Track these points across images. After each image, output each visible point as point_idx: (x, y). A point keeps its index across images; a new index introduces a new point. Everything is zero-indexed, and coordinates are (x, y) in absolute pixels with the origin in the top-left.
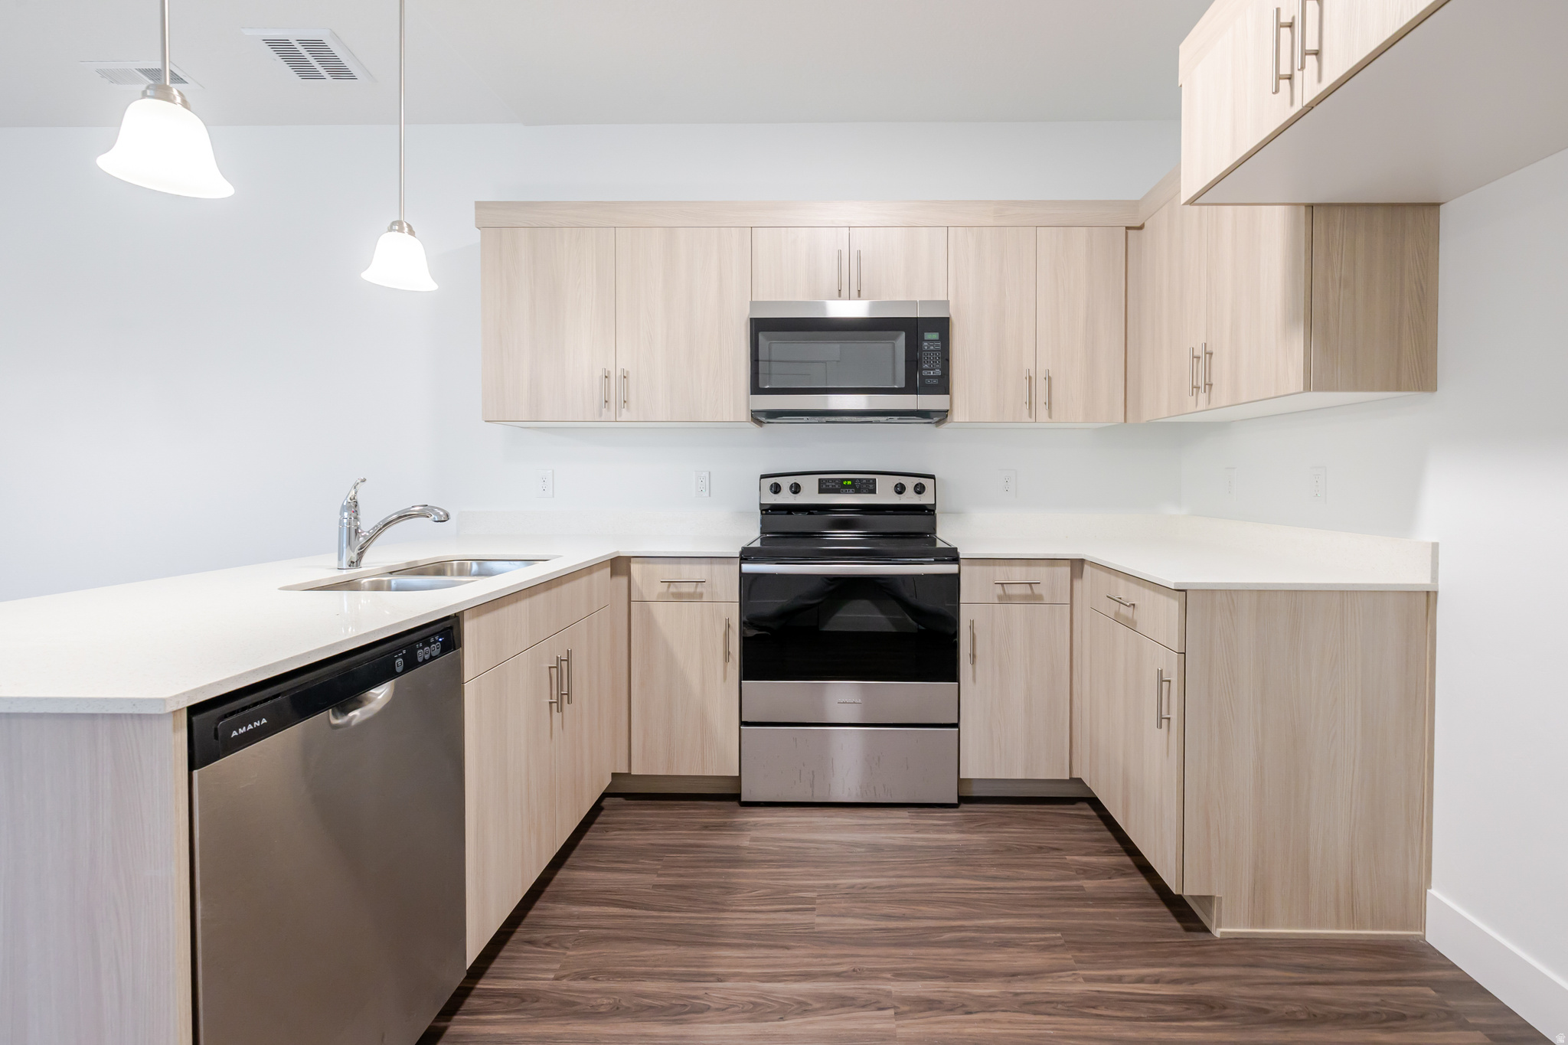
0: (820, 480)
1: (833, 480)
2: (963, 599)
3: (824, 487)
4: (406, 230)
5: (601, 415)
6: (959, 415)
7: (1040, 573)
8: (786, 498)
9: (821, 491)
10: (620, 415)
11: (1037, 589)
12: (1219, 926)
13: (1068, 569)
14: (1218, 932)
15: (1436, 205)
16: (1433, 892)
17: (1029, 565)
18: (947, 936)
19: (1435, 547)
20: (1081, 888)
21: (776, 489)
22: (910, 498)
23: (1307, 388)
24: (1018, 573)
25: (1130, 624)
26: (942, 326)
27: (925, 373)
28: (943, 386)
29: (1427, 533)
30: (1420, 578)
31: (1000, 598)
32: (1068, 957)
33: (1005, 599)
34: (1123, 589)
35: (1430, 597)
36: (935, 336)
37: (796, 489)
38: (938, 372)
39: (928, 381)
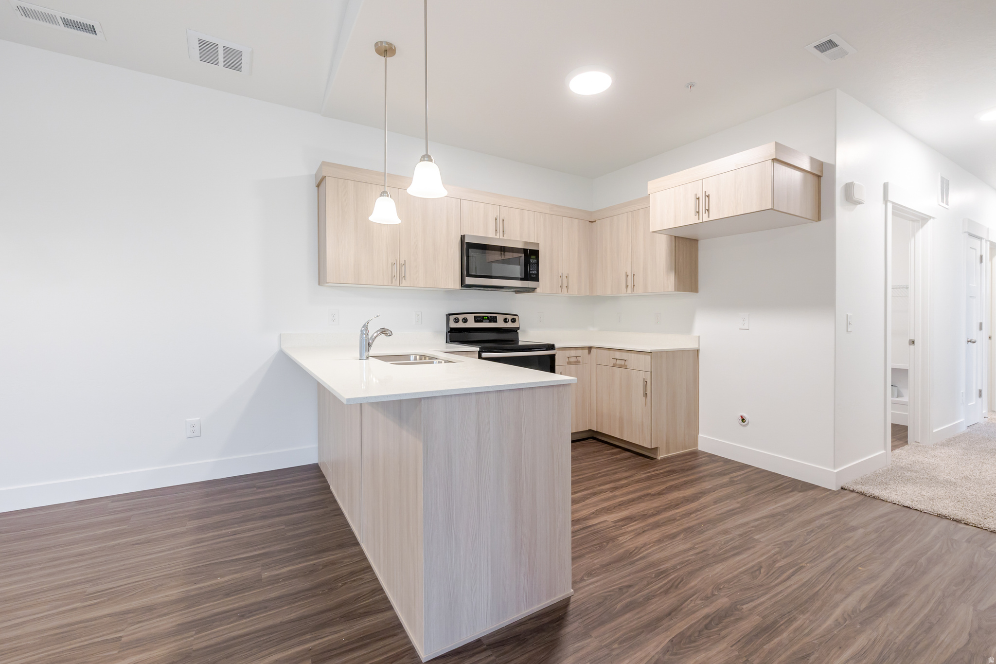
0: (475, 316)
1: (480, 316)
2: (556, 364)
3: (478, 320)
4: (389, 196)
5: (392, 283)
6: (538, 290)
7: (579, 352)
8: (461, 325)
9: (476, 321)
10: (402, 283)
11: (579, 359)
12: (659, 456)
13: (587, 351)
14: (659, 458)
15: (697, 240)
16: (700, 435)
17: (576, 350)
18: (599, 475)
19: (699, 336)
20: (617, 458)
21: (457, 320)
22: (510, 325)
23: (675, 291)
24: (573, 353)
25: (624, 367)
26: (536, 253)
27: (531, 272)
28: (536, 278)
29: (696, 333)
30: (695, 346)
31: (567, 363)
32: (633, 472)
33: (569, 363)
34: (618, 355)
35: (698, 351)
36: (534, 257)
37: (465, 320)
38: (536, 272)
39: (532, 276)
